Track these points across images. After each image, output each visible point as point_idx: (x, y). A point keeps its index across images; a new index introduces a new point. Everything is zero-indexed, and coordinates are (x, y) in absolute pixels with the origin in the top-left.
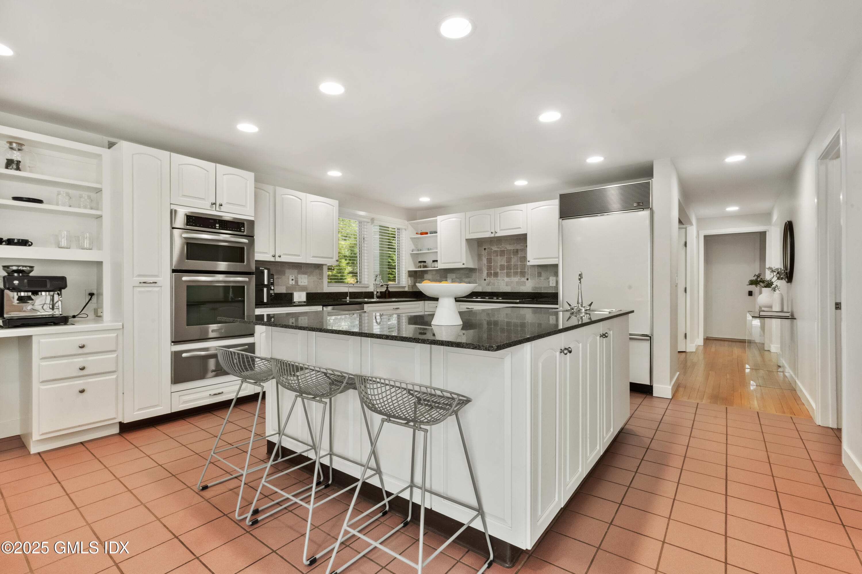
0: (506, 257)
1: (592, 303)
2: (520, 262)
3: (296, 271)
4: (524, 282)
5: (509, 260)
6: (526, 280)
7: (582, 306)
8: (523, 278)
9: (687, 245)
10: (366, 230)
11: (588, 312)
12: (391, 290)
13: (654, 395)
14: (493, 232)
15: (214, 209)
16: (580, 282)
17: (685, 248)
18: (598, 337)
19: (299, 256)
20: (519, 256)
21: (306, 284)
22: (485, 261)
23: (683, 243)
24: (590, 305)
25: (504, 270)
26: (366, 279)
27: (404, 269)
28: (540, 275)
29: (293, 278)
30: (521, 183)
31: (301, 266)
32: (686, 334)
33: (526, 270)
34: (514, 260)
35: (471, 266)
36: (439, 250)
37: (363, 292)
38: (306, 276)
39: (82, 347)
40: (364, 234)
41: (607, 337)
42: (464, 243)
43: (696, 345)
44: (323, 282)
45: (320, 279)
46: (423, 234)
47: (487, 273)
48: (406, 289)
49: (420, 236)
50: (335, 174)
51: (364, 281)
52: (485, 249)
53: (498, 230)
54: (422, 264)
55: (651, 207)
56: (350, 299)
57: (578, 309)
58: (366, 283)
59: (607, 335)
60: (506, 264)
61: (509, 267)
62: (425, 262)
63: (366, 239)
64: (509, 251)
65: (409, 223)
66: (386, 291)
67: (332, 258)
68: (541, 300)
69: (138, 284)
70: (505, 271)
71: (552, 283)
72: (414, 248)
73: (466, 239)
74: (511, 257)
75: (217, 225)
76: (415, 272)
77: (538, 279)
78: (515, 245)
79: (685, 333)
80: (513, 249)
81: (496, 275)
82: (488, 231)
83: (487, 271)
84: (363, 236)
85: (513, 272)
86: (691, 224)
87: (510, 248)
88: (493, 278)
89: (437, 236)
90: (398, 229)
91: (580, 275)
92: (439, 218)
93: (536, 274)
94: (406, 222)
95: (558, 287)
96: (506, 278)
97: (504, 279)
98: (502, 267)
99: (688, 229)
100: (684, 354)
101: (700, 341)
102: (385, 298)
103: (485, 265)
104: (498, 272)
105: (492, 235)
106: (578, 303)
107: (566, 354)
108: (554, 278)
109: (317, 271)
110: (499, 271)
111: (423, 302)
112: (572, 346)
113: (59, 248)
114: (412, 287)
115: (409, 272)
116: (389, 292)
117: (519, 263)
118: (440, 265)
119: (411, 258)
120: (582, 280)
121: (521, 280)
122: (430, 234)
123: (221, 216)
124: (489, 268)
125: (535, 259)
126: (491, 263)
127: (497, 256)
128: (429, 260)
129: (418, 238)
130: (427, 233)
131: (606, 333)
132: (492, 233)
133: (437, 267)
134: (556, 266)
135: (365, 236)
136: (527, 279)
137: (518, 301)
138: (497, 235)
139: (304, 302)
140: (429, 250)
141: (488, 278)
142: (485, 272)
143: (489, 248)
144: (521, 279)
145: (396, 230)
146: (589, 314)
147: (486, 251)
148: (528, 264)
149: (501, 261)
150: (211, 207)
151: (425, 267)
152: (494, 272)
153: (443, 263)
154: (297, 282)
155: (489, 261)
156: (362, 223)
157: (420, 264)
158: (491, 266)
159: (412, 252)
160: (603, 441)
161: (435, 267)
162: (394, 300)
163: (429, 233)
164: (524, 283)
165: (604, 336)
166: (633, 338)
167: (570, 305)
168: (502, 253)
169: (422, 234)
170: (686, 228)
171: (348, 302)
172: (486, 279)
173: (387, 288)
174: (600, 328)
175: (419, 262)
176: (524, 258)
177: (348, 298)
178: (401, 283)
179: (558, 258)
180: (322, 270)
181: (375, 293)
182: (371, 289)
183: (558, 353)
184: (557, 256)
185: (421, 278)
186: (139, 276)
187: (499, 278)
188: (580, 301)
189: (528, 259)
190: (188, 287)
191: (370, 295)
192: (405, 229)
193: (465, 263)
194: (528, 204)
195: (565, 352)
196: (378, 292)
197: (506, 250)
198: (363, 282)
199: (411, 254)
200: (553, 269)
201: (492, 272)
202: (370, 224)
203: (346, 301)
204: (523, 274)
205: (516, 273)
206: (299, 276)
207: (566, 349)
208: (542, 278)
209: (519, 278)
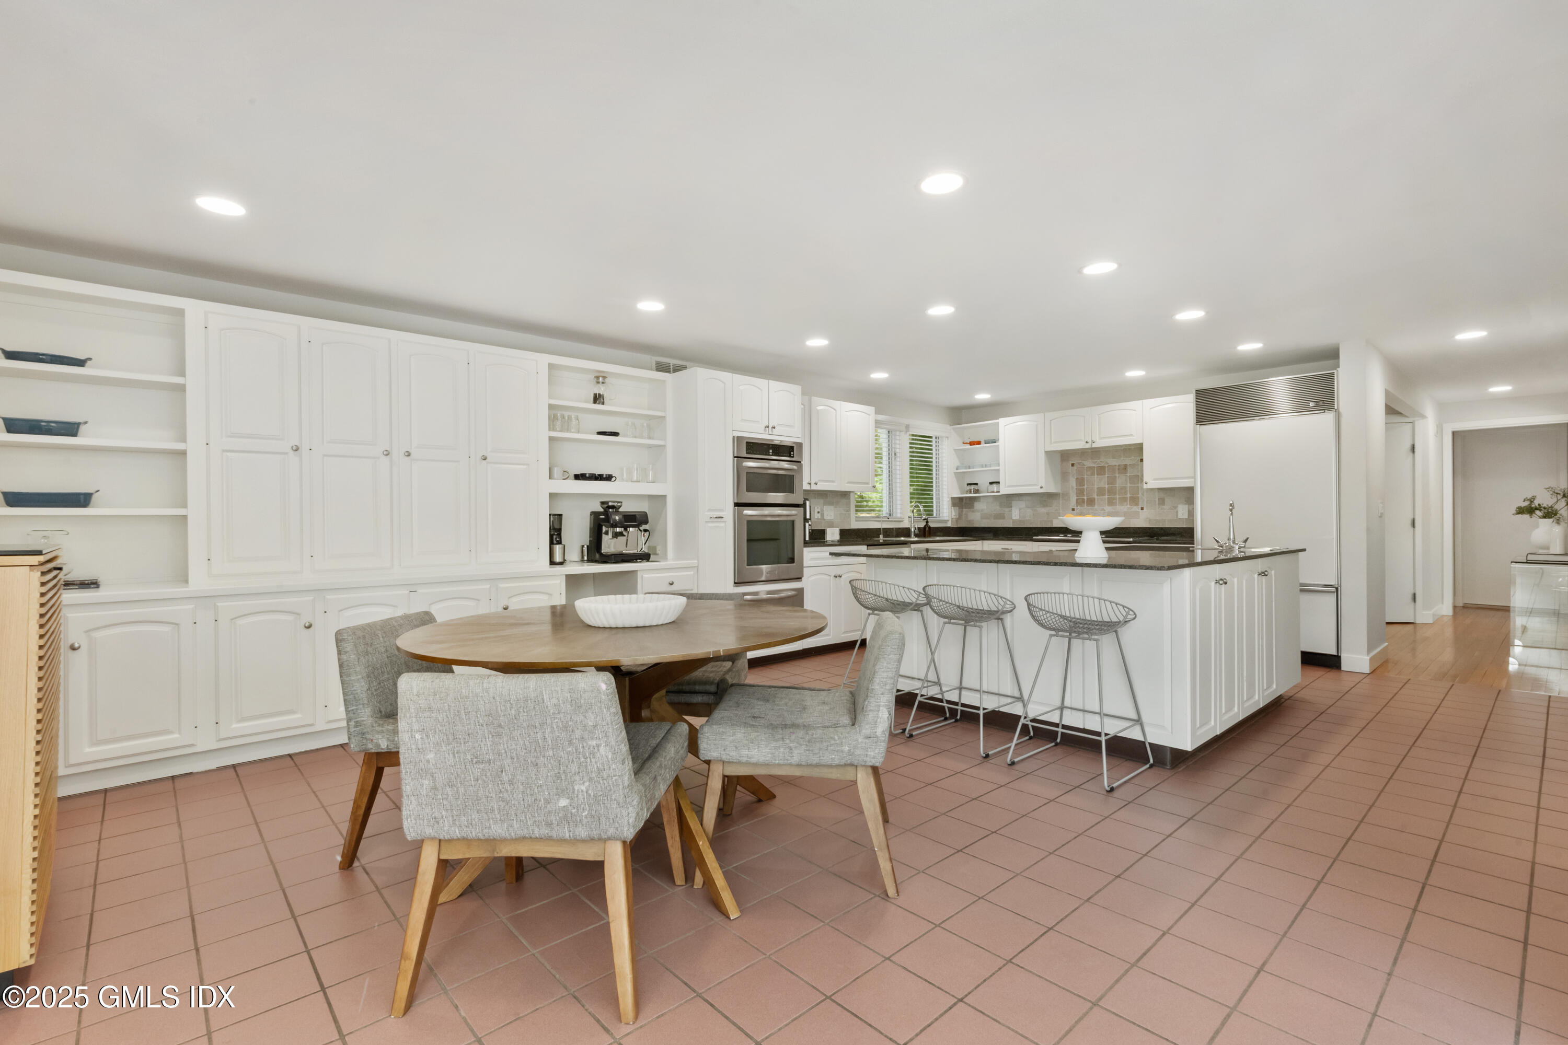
0: (1106, 476)
1: (1248, 538)
2: (1131, 484)
3: (822, 501)
4: (1138, 513)
5: (1112, 481)
6: (1140, 511)
7: (1234, 542)
8: (1135, 507)
9: (1416, 450)
10: (898, 442)
11: (1242, 550)
12: (932, 525)
13: (1342, 669)
14: (1089, 440)
15: (767, 432)
16: (1232, 514)
17: (1412, 454)
18: (1256, 576)
19: (833, 482)
20: (1128, 475)
21: (832, 518)
22: (1073, 482)
23: (1409, 446)
24: (1245, 541)
25: (1104, 495)
26: (899, 511)
27: (945, 495)
28: (1162, 502)
29: (819, 510)
30: (1135, 373)
31: (826, 495)
32: (1414, 595)
33: (1140, 495)
34: (1120, 481)
35: (1052, 489)
36: (1001, 468)
37: (892, 528)
38: (832, 507)
39: (672, 584)
40: (895, 448)
41: (1267, 575)
42: (1042, 456)
43: (1434, 615)
44: (850, 515)
45: (847, 511)
46: (974, 445)
47: (1077, 500)
48: (949, 525)
49: (968, 446)
50: (880, 376)
51: (897, 513)
52: (1073, 465)
53: (1097, 439)
54: (973, 487)
55: (1336, 408)
56: (884, 537)
57: (1229, 547)
58: (899, 515)
59: (1266, 573)
60: (1107, 486)
61: (1112, 491)
62: (976, 484)
63: (898, 455)
64: (1112, 468)
65: (953, 428)
66: (925, 526)
67: (868, 483)
68: (1165, 538)
69: (709, 520)
70: (1106, 497)
71: (1183, 511)
72: (959, 464)
73: (1046, 452)
74: (1116, 476)
75: (771, 451)
76: (961, 499)
77: (1159, 507)
78: (1122, 459)
79: (1413, 592)
80: (1119, 465)
81: (1091, 502)
82: (1080, 440)
83: (1077, 496)
84: (893, 450)
85: (1120, 498)
86: (1423, 417)
87: (1114, 464)
88: (1086, 506)
89: (998, 446)
90: (936, 438)
91: (1231, 505)
92: (1002, 422)
93: (1155, 501)
94: (949, 427)
95: (1193, 520)
96: (1107, 507)
97: (1105, 509)
98: (1101, 492)
99: (1416, 423)
100: (1410, 627)
101: (1446, 609)
102: (925, 536)
103: (1073, 487)
104: (1095, 499)
105: (1088, 446)
106: (1229, 539)
107: (1221, 584)
108: (1186, 507)
109: (844, 501)
110: (1096, 497)
111: (980, 542)
112: (1228, 578)
113: (632, 482)
114: (957, 521)
115: (953, 498)
116: (930, 528)
117: (1129, 485)
118: (1004, 490)
119: (955, 479)
120: (1234, 511)
121: (1132, 510)
122: (985, 443)
123: (772, 440)
124: (1080, 492)
125: (1155, 479)
126: (1084, 485)
127: (1093, 474)
128: (983, 482)
129: (964, 450)
130: (979, 443)
131: (1266, 571)
132: (1087, 442)
133: (999, 492)
134: (1191, 490)
135: (898, 450)
136: (1142, 509)
137: (1131, 539)
138: (1094, 446)
139: (838, 541)
140: (982, 466)
141: (1079, 507)
142: (1073, 499)
143: (1079, 464)
144: (1132, 508)
145: (934, 438)
146: (1244, 552)
147: (1075, 467)
148: (1145, 486)
149: (1099, 482)
150: (765, 430)
151: (977, 491)
152: (1087, 499)
153: (1009, 486)
154: (823, 515)
155: (1080, 482)
156: (893, 433)
157: (969, 487)
158: (1083, 489)
159: (957, 469)
160: (1263, 693)
161: (993, 492)
162: (938, 538)
163: (983, 442)
164: (1136, 515)
165: (1263, 574)
166: (1306, 589)
167: (1218, 542)
168: (1101, 470)
169: (972, 443)
170: (1413, 423)
171: (881, 541)
172: (1075, 508)
173: (927, 522)
174: (1260, 564)
175: (968, 484)
176: (1139, 478)
177: (881, 536)
178: (941, 515)
179: (1194, 477)
180: (849, 499)
181: (913, 530)
182: (905, 524)
183: (1213, 584)
184: (1193, 475)
185: (970, 508)
186: (710, 510)
187: (1096, 507)
188: (1232, 537)
189: (1145, 479)
190: (748, 522)
191: (906, 532)
192: (947, 437)
193: (1043, 485)
194: (1145, 401)
195: (1221, 582)
196: (915, 528)
197: (1106, 465)
198: (894, 515)
199: (955, 473)
200: (1187, 494)
201: (1085, 498)
202: (904, 433)
203: (879, 540)
204: (1134, 500)
205: (1123, 500)
206: (826, 507)
207: (1221, 580)
208: (1166, 507)
209: (1129, 506)
